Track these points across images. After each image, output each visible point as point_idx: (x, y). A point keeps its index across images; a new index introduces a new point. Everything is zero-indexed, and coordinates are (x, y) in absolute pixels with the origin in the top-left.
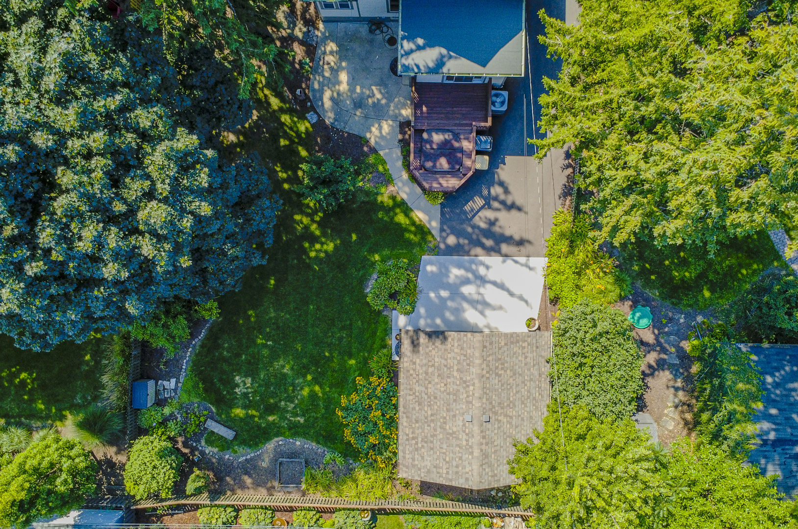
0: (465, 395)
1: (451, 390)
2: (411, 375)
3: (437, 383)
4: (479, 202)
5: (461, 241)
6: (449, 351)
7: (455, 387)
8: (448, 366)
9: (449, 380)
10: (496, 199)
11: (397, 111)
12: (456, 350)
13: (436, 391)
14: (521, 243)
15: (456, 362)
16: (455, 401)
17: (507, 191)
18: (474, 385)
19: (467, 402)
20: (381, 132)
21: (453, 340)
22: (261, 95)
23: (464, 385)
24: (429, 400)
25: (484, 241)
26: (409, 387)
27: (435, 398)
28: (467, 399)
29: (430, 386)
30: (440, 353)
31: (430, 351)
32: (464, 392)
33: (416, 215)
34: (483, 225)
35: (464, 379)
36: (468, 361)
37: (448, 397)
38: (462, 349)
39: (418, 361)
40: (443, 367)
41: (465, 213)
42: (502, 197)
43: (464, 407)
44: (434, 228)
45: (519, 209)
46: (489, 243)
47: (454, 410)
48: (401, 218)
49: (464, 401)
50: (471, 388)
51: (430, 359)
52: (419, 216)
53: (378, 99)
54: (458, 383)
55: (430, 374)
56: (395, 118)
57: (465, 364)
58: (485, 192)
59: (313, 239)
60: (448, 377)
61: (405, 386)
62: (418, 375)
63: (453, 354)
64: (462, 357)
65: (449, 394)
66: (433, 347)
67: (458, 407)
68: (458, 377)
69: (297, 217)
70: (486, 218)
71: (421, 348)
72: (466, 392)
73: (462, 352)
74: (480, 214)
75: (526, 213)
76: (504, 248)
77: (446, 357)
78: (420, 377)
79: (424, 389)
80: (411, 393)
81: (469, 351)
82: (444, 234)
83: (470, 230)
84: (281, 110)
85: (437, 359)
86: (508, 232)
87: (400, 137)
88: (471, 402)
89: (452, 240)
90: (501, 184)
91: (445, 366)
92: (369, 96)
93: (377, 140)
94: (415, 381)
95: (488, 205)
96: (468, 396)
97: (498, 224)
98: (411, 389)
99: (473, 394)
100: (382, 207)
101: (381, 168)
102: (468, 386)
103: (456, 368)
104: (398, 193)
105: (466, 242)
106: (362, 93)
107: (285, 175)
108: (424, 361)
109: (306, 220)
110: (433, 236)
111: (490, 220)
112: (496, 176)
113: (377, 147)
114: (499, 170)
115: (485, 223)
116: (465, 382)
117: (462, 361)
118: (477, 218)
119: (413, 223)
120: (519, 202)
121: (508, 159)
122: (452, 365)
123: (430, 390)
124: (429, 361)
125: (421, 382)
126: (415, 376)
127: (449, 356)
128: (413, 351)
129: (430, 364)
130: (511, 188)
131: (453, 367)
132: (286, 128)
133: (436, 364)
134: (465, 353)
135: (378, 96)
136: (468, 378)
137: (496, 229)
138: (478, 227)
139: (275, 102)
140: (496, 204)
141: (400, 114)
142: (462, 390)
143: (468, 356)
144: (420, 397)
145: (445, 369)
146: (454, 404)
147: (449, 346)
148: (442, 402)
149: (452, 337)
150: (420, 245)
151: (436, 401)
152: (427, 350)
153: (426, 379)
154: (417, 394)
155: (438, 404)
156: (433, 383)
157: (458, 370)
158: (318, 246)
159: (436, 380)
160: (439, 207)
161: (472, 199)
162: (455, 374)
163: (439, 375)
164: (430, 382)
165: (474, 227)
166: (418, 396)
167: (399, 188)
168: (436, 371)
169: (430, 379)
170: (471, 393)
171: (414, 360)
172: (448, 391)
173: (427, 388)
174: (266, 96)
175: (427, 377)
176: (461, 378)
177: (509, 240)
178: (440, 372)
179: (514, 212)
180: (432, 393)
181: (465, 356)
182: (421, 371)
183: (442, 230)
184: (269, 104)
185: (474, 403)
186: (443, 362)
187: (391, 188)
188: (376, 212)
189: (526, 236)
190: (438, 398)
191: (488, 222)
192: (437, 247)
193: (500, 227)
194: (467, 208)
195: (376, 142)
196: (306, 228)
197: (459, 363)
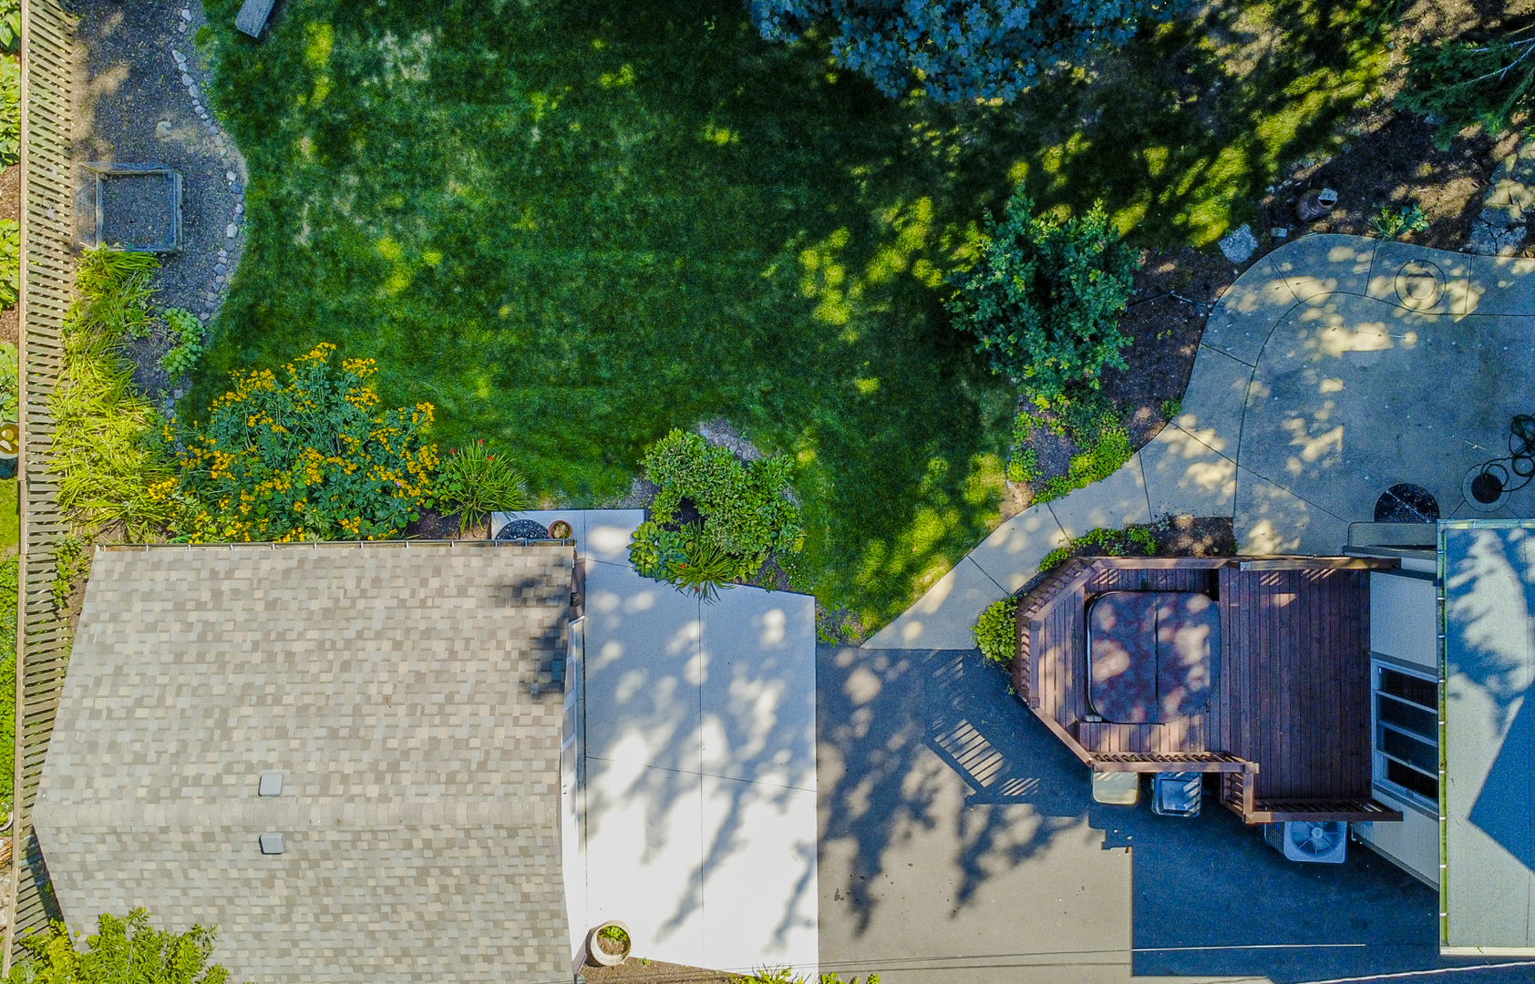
0: (349, 769)
1: (370, 721)
2: (424, 583)
3: (393, 671)
4: (985, 769)
5: (862, 716)
6: (499, 709)
7: (378, 735)
8: (449, 709)
9: (402, 710)
10: (996, 821)
11: (1264, 509)
12: (501, 733)
13: (367, 667)
14: (860, 902)
15: (462, 733)
16: (333, 734)
17: (1019, 854)
18: (384, 798)
19: (326, 777)
20: (1197, 459)
23: (383, 766)
24: (340, 645)
25: (864, 788)
26: (385, 575)
27: (346, 666)
28: (336, 777)
29: (387, 645)
30: (493, 678)
32: (363, 766)
33: (939, 576)
34: (912, 781)
35: (404, 765)
36: (462, 777)
37: (348, 709)
39: (469, 603)
41: (950, 726)
42: (1001, 840)
43: (312, 766)
44: (900, 629)
45: (965, 894)
46: (858, 802)
48: (927, 528)
49: (332, 766)
50: (373, 791)
51: (474, 645)
52: (937, 586)
54: (392, 743)
55: (424, 644)
56: (1244, 502)
57: (455, 765)
58: (1014, 788)
59: (856, 259)
60: (413, 707)
61: (389, 564)
62: (423, 604)
63: (487, 721)
65: (357, 711)
66: (515, 655)
67: (311, 746)
68: (411, 743)
69: (923, 208)
70: (935, 790)
71: (509, 611)
72: (360, 773)
73: (495, 755)
74: (947, 771)
76: (844, 850)
78: (418, 613)
80: (366, 584)
81: (496, 778)
82: (881, 663)
83: (897, 741)
86: (891, 859)
87: (1184, 520)
88: (324, 791)
89: (863, 686)
90: (1042, 837)
92: (1309, 420)
93: (1173, 449)
94: (405, 594)
95: (975, 795)
96: (345, 779)
97: (917, 829)
98: (377, 582)
99: (351, 799)
100: (962, 468)
101: (1082, 462)
104: (1007, 518)
106: (1321, 399)
107: (1052, 165)
109: (914, 235)
110: (876, 628)
112: (1066, 820)
113: (1149, 450)
114: (1085, 828)
115: (920, 789)
118: (933, 761)
119: (913, 568)
120: (985, 891)
121: (1122, 858)
122: (453, 720)
123: (371, 645)
124: (468, 641)
125: (400, 614)
126: (422, 594)
127: (484, 710)
128: (499, 587)
129: (459, 646)
132: (1201, 164)
135: (1311, 450)
136: (406, 779)
137: (901, 823)
138: (905, 768)
140: (977, 820)
141: (1254, 520)
143: (481, 776)
144: (352, 613)
145: (440, 698)
146: (323, 732)
147: (517, 710)
148: (330, 690)
149: (546, 720)
150: (848, 589)
151: (336, 668)
152: (503, 634)
153: (408, 631)
154: (361, 604)
155: (324, 677)
157: (434, 741)
159: (403, 668)
160: (971, 645)
161: (995, 745)
162: (423, 733)
163: (419, 676)
165: (907, 757)
167: (1022, 519)
168: (436, 666)
170: (355, 790)
171: (471, 591)
172: (366, 709)
176: (406, 754)
177: (868, 863)
178: (430, 678)
179: (954, 877)
180: (361, 655)
181: (482, 766)
182: (435, 614)
183: (894, 655)
185: (325, 800)
186: (465, 690)
187: (1020, 497)
188: (947, 450)
189: (880, 916)
190: (346, 676)
191: (924, 797)
192: (843, 641)
193: (908, 835)
194: (965, 732)
195: (1164, 447)
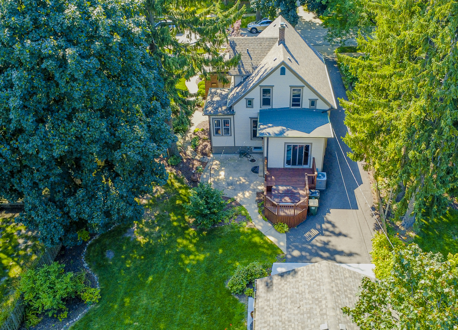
0: (318, 310)
1: (305, 310)
2: (266, 310)
3: (291, 309)
4: (314, 232)
5: (304, 254)
6: (300, 281)
7: (308, 306)
8: (300, 292)
9: (301, 303)
10: (327, 230)
11: (255, 187)
12: (306, 279)
13: (290, 316)
14: (350, 255)
15: (307, 287)
16: (309, 318)
17: (334, 226)
18: (326, 299)
19: (321, 315)
20: (244, 196)
21: (302, 272)
22: (169, 182)
23: (317, 302)
24: (283, 325)
25: (322, 253)
26: (263, 321)
27: (290, 321)
28: (321, 312)
29: (284, 313)
30: (292, 285)
31: (283, 287)
32: (317, 307)
33: (268, 239)
34: (319, 245)
35: (316, 297)
36: (318, 283)
37: (302, 317)
38: (311, 275)
39: (272, 298)
40: (295, 294)
41: (305, 238)
42: (331, 229)
43: (319, 320)
44: (282, 246)
45: (345, 236)
46: (326, 255)
47: (309, 326)
48: (257, 239)
49: (318, 314)
50: (324, 302)
51: (283, 292)
52: (271, 239)
53: (243, 182)
54: (311, 302)
55: (283, 304)
56: (254, 190)
57: (315, 286)
58: (318, 227)
59: (189, 253)
60: (300, 301)
61: (260, 321)
62: (272, 309)
63: (303, 282)
64: (312, 282)
65: (303, 314)
66: (286, 282)
67: (313, 322)
68: (310, 297)
69: (179, 240)
70: (321, 241)
71: (274, 287)
72: (319, 307)
73: (312, 278)
74: (316, 238)
75: (351, 238)
76: (338, 257)
77: (297, 286)
78: (274, 309)
79: (278, 318)
80: (266, 325)
81: (317, 275)
82: (290, 250)
83: (309, 247)
84: (180, 188)
85: (289, 291)
86: (339, 249)
87: (257, 198)
88: (326, 314)
89: (296, 253)
90: (329, 222)
91: (297, 293)
92: (237, 181)
93: (241, 199)
94: (269, 314)
95: (321, 233)
96: (321, 310)
97: (330, 244)
98: (265, 322)
99: (326, 306)
100: (243, 233)
101: (243, 212)
102: (320, 302)
103: (307, 291)
104: (255, 226)
105: (308, 254)
106: (233, 179)
107: (175, 218)
108: (278, 296)
109: (185, 242)
110: (281, 251)
111: (324, 242)
112: (325, 218)
113: (241, 203)
114: (326, 216)
116: (317, 299)
117: (312, 285)
118: (314, 241)
119: (266, 242)
120: (344, 232)
121: (332, 211)
122: (303, 290)
123: (283, 317)
124: (282, 294)
125: (275, 313)
126: (269, 310)
127: (300, 284)
128: (267, 291)
129: (283, 296)
130: (336, 224)
131: (304, 292)
132: (182, 196)
133: (289, 295)
134: (314, 278)
135: (244, 181)
136: (320, 295)
137: (330, 247)
138: (316, 246)
139: (177, 185)
140: (327, 233)
141: (257, 189)
142: (315, 306)
143: (317, 279)
144: (274, 325)
145: (298, 295)
146: (309, 321)
147: (300, 277)
148: (296, 323)
149: (302, 270)
151: (290, 324)
152: (280, 287)
153: (279, 309)
154: (271, 324)
155: (293, 326)
156: (287, 310)
157: (309, 292)
158: (192, 257)
159: (290, 307)
160: (285, 235)
161: (309, 230)
162: (307, 296)
163: (292, 302)
164: (284, 310)
165: (312, 246)
166: (272, 326)
167: (256, 223)
168: (289, 299)
169: (283, 308)
170: (324, 306)
171: (268, 298)
172: (302, 312)
173: (281, 316)
174: (172, 183)
175: (281, 307)
176: (313, 298)
177: (341, 253)
178: (292, 299)
179: (341, 238)
180: (286, 319)
181: (314, 280)
182: (274, 304)
183: (288, 248)
184: (173, 186)
185: (328, 313)
186: (295, 290)
187: (250, 224)
189: (353, 251)
190: (293, 320)
191: (323, 243)
192: (286, 258)
193: (333, 246)
195: (241, 201)
196: (185, 246)
197: (310, 286)
